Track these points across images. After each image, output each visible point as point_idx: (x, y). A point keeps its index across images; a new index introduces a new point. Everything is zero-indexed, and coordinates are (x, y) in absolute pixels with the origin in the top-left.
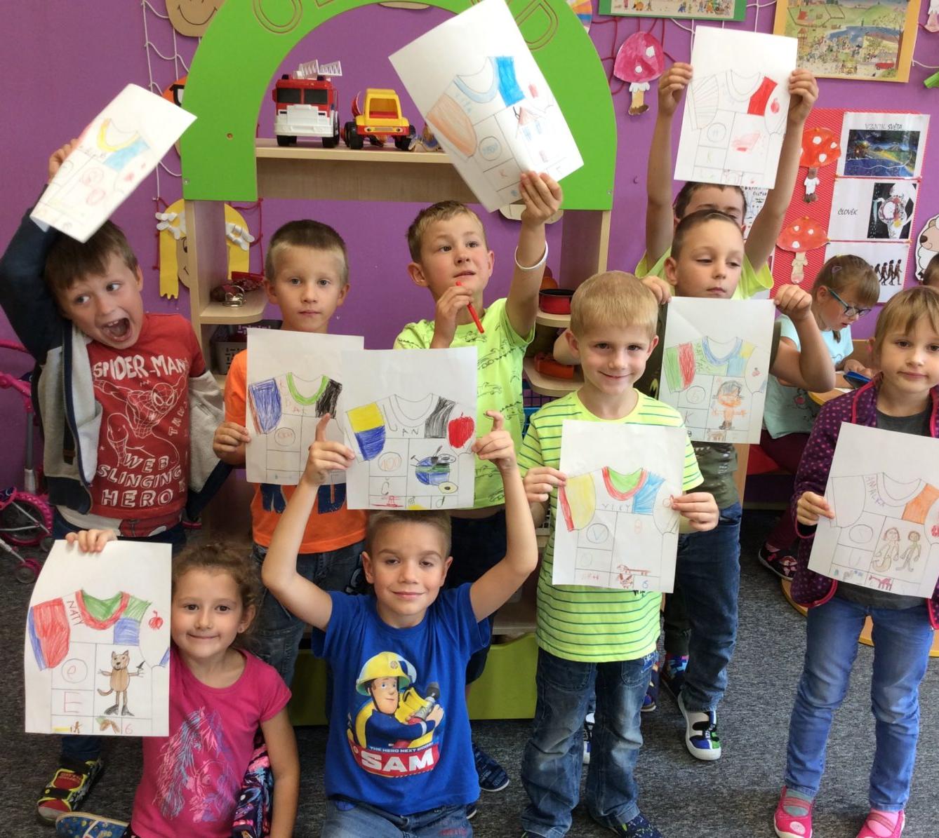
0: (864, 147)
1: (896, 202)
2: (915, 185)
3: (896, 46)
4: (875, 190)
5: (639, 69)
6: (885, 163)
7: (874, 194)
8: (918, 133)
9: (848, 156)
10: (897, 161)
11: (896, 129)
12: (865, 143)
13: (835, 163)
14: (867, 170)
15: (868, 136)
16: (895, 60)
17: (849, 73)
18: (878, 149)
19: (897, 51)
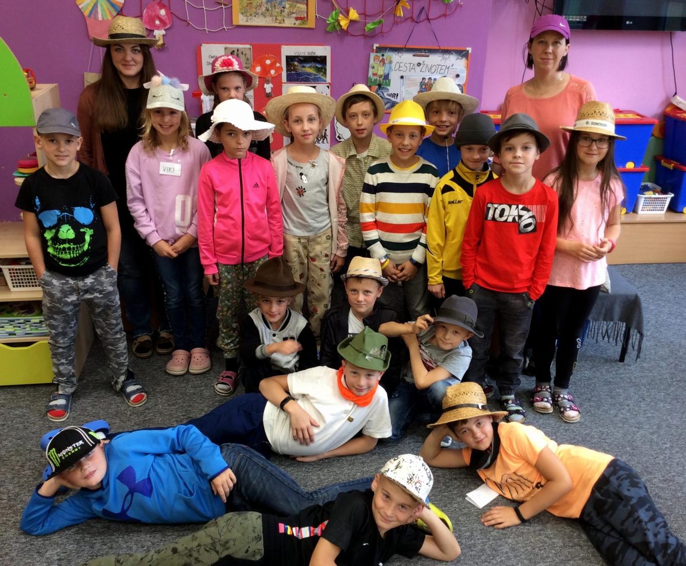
0: (295, 66)
2: (328, 87)
3: (306, 7)
5: (157, 22)
6: (310, 74)
8: (325, 57)
9: (287, 71)
10: (316, 73)
11: (312, 55)
12: (296, 63)
13: (281, 75)
14: (299, 79)
15: (297, 59)
16: (306, 15)
17: (280, 23)
18: (304, 67)
19: (306, 10)
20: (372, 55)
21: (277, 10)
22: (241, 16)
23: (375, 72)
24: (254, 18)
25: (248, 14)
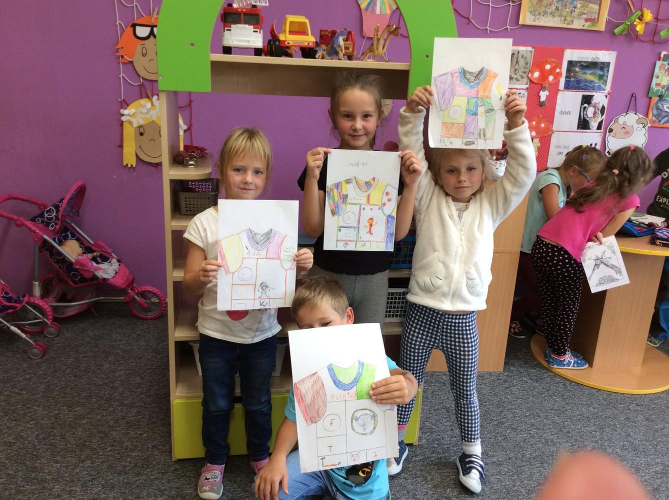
0: (576, 72)
1: (595, 107)
2: (606, 96)
3: (598, 7)
4: (582, 100)
6: (591, 82)
7: (582, 102)
8: (609, 64)
9: (566, 77)
10: (596, 81)
11: (596, 61)
12: (577, 69)
13: (559, 82)
14: (578, 87)
15: (579, 65)
16: (596, 16)
17: (568, 24)
18: (585, 73)
19: (598, 11)
20: (659, 64)
21: (567, 10)
22: (529, 15)
23: (658, 82)
24: (542, 17)
25: (537, 13)
